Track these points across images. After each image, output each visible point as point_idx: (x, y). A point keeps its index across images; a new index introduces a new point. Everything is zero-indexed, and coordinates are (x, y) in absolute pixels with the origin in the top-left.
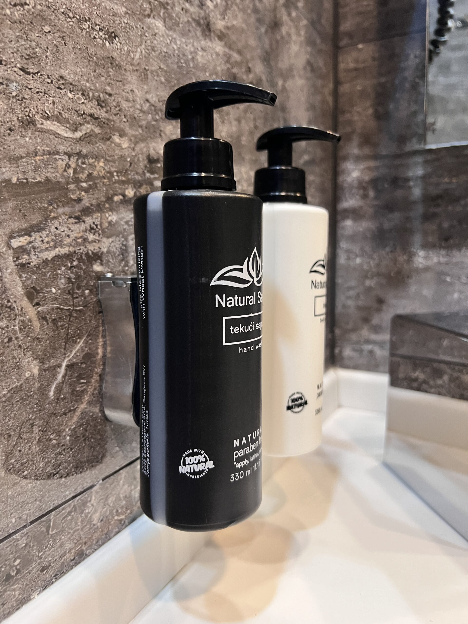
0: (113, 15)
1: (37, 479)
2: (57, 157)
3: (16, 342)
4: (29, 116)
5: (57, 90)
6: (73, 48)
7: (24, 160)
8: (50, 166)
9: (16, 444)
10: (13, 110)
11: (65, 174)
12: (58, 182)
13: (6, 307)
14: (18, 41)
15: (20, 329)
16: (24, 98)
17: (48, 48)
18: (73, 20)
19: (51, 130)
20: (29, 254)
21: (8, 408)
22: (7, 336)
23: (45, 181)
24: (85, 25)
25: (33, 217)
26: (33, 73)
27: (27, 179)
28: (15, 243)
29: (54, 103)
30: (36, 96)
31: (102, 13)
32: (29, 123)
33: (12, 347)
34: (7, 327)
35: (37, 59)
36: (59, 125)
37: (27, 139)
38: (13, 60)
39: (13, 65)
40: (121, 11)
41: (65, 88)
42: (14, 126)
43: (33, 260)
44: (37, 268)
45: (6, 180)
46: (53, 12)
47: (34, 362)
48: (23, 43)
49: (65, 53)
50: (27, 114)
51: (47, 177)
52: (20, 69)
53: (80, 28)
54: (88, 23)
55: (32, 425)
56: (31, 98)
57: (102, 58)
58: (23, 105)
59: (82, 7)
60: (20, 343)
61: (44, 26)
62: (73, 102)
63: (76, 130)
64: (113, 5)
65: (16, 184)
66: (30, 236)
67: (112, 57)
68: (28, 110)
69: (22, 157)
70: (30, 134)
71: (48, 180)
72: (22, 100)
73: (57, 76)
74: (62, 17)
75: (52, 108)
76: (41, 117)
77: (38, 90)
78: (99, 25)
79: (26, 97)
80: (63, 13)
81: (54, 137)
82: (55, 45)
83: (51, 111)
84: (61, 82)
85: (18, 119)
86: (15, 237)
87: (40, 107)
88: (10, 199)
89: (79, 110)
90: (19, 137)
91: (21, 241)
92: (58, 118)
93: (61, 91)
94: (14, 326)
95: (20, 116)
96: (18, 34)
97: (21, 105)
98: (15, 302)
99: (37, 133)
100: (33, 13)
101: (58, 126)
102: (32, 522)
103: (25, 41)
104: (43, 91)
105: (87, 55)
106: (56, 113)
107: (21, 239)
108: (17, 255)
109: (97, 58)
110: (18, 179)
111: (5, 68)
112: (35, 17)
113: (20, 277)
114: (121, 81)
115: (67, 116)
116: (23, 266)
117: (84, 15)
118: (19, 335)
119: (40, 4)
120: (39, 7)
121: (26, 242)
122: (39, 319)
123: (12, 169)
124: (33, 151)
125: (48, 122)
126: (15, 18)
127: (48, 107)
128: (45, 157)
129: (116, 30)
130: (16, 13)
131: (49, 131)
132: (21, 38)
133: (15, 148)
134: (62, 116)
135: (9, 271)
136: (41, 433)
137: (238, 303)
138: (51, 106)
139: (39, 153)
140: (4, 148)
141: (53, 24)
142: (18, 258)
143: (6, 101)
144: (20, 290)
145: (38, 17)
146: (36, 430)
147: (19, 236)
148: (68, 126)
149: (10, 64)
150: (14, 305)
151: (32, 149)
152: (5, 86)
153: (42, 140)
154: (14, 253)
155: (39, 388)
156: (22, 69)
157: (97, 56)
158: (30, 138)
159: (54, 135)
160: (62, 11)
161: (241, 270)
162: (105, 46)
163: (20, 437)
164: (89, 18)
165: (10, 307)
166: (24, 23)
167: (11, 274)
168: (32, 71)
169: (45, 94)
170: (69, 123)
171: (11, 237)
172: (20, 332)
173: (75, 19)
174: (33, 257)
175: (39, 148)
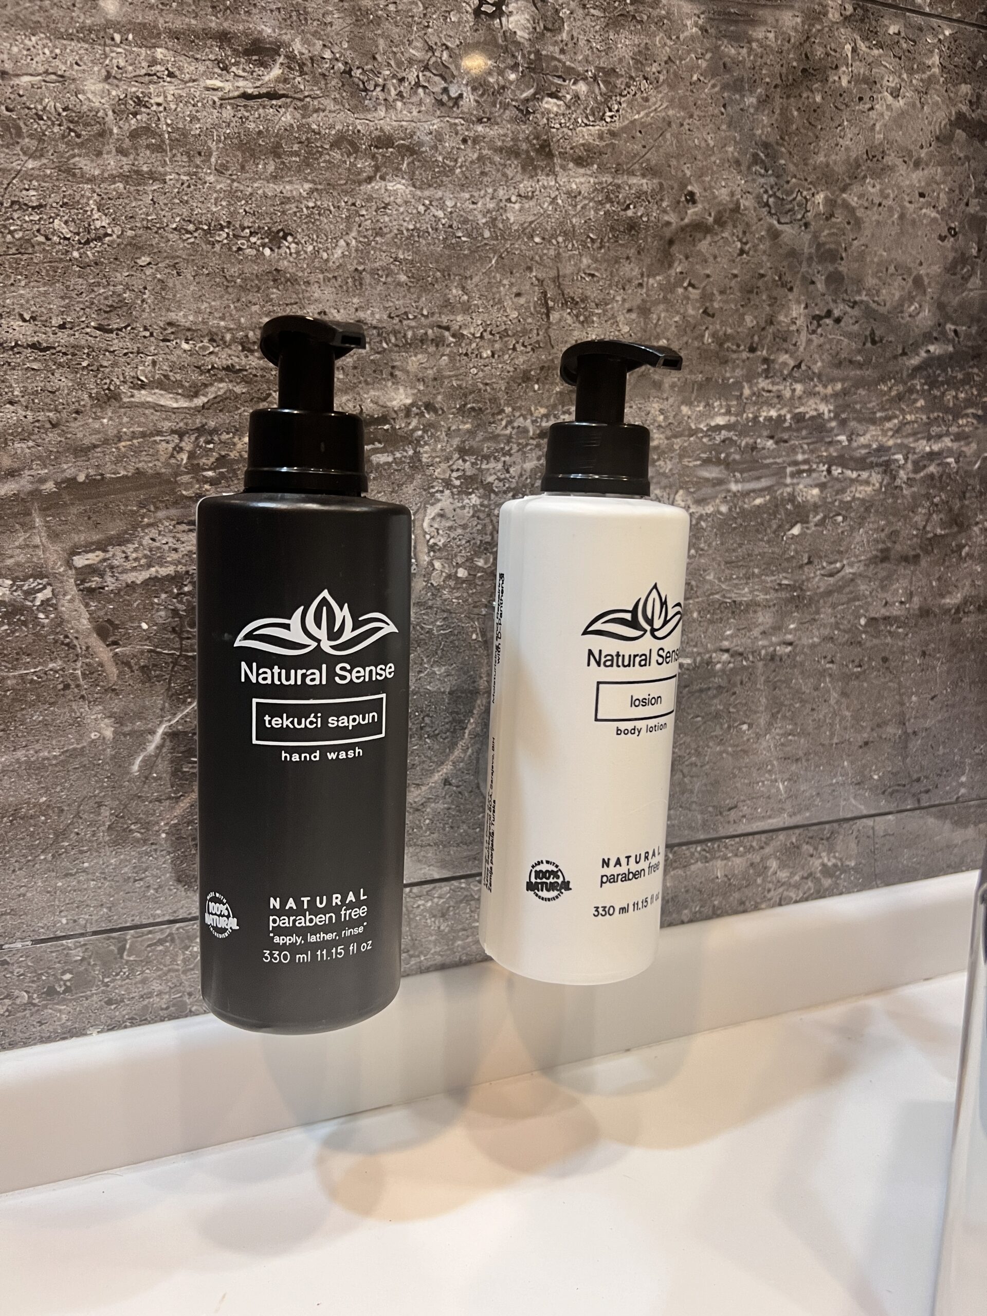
0: (282, 203)
1: (105, 878)
2: (158, 438)
3: (76, 690)
4: (109, 389)
5: (161, 344)
6: (194, 276)
7: (99, 450)
8: (144, 453)
9: (72, 823)
10: (82, 386)
11: (173, 461)
12: (159, 474)
13: (63, 643)
14: (93, 290)
15: (83, 674)
16: (102, 366)
17: (145, 288)
18: (196, 234)
19: (148, 402)
20: (102, 576)
21: (62, 774)
22: (62, 682)
23: (133, 474)
24: (219, 235)
25: (111, 525)
26: (118, 329)
27: (102, 475)
28: (80, 561)
29: (154, 363)
30: (122, 360)
31: (257, 206)
32: (109, 399)
33: (70, 697)
34: (63, 669)
35: (125, 309)
36: (162, 392)
37: (105, 421)
38: (84, 319)
39: (83, 325)
40: (301, 191)
41: (176, 338)
42: (84, 406)
43: (109, 583)
44: (115, 594)
45: (69, 479)
46: (156, 233)
47: (106, 720)
48: (102, 291)
49: (179, 287)
50: (106, 387)
51: (137, 469)
52: (95, 328)
53: (209, 243)
54: (226, 230)
55: (100, 805)
56: (115, 364)
57: (254, 277)
58: (100, 376)
59: (214, 210)
60: (84, 693)
61: (139, 258)
62: (190, 356)
63: (196, 395)
64: (281, 187)
65: (83, 483)
66: (105, 551)
67: (276, 270)
68: (108, 381)
69: (95, 446)
70: (110, 414)
71: (139, 472)
72: (98, 370)
73: (162, 324)
74: (174, 236)
75: (150, 372)
76: (130, 387)
77: (126, 351)
78: (249, 227)
79: (105, 364)
80: (175, 229)
81: (152, 411)
82: (159, 280)
83: (149, 375)
84: (170, 330)
85: (90, 396)
86: (79, 554)
87: (129, 372)
88: (73, 504)
89: (203, 365)
90: (91, 420)
91: (92, 558)
92: (163, 384)
93: (168, 344)
94: (75, 669)
95: (95, 391)
96: (92, 281)
97: (95, 376)
98: (77, 638)
99: (123, 410)
100: (119, 245)
101: (161, 395)
102: (95, 933)
103: (104, 287)
104: (135, 350)
105: (224, 280)
106: (157, 376)
107: (90, 555)
108: (82, 577)
109: (244, 280)
110: (87, 476)
111: (71, 332)
112: (123, 249)
113: (87, 605)
114: (296, 303)
115: (178, 377)
116: (91, 591)
117: (217, 220)
118: (82, 682)
119: (131, 229)
120: (130, 233)
121: (98, 559)
122: (117, 664)
123: (78, 464)
124: (116, 436)
125: (143, 392)
126: (87, 260)
127: (143, 371)
128: (135, 441)
129: (287, 225)
130: (88, 253)
131: (144, 405)
132: (99, 284)
133: (85, 436)
134: (169, 379)
135: (68, 597)
136: (114, 819)
137: (280, 679)
138: (150, 368)
139: (125, 437)
140: (66, 438)
141: (156, 250)
142: (83, 581)
143: (71, 376)
144: (85, 623)
145: (129, 247)
146: (105, 812)
147: (87, 552)
148: (180, 391)
149: (79, 325)
150: (76, 642)
151: (112, 432)
152: (70, 357)
153: (132, 419)
154: (77, 574)
155: (113, 757)
156: (99, 328)
157: (243, 276)
158: (111, 419)
159: (154, 408)
160: (174, 226)
161: (287, 627)
162: (262, 258)
163: (78, 815)
164: (229, 223)
165: (67, 645)
166: (102, 263)
167: (71, 601)
168: (115, 326)
169: (138, 353)
170: (182, 386)
171: (73, 552)
172: (84, 679)
173: (200, 231)
174: (109, 580)
175: (124, 430)
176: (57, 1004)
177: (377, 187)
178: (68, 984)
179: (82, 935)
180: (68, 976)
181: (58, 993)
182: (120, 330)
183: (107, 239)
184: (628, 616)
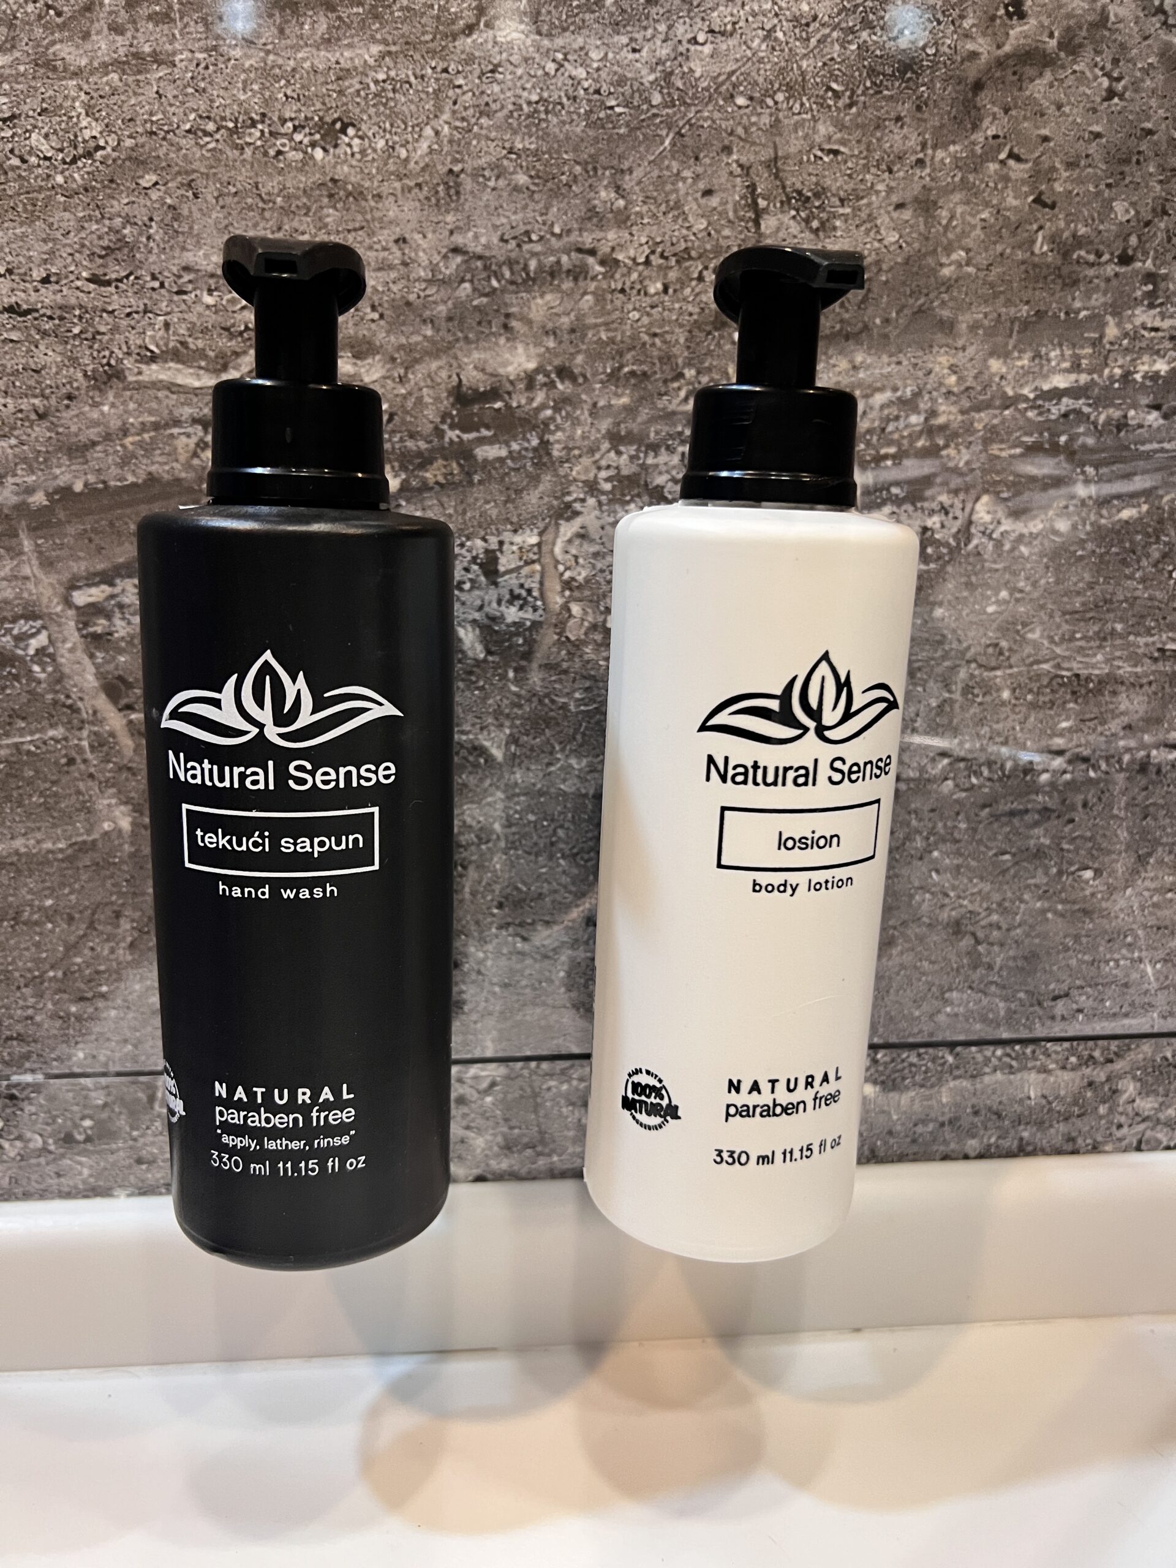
0: (339, 78)
1: (128, 1008)
2: (175, 431)
3: (82, 767)
4: (109, 364)
5: (176, 298)
6: (217, 198)
7: (99, 448)
8: (158, 452)
9: (84, 935)
10: (74, 361)
11: (196, 462)
12: (178, 481)
13: (64, 705)
14: (83, 227)
15: (92, 747)
16: (99, 333)
17: (151, 219)
18: (218, 136)
19: (161, 381)
20: (109, 617)
21: (70, 872)
22: (66, 755)
23: (145, 481)
24: (250, 134)
25: (118, 550)
26: (117, 280)
27: (104, 482)
28: (81, 598)
29: (167, 325)
30: (124, 323)
31: (303, 87)
32: (110, 377)
33: (76, 775)
34: (66, 739)
35: (126, 251)
36: (180, 366)
37: (106, 408)
38: (72, 268)
39: (72, 277)
40: (367, 57)
41: (195, 289)
42: (78, 389)
43: (118, 628)
44: (127, 643)
45: (63, 489)
46: (164, 139)
47: (122, 808)
48: (95, 227)
49: (197, 214)
50: (105, 361)
51: (150, 473)
52: (88, 280)
53: (236, 147)
54: (260, 126)
55: (118, 915)
56: (115, 330)
57: (301, 193)
58: (96, 346)
59: (242, 98)
60: (92, 770)
61: (142, 177)
62: (216, 313)
63: (225, 368)
64: (338, 54)
65: (81, 494)
66: (112, 584)
67: (333, 180)
68: (107, 353)
69: (94, 444)
70: (111, 399)
71: (152, 479)
72: (94, 338)
73: (175, 270)
74: (187, 142)
75: (162, 338)
76: (136, 361)
77: (128, 310)
78: (292, 119)
79: (103, 329)
80: (189, 131)
81: (167, 393)
82: (170, 207)
83: (161, 343)
84: (187, 277)
85: (85, 375)
86: (79, 588)
87: (135, 340)
88: (69, 522)
89: (233, 325)
90: (87, 408)
91: (96, 594)
92: (179, 354)
93: (185, 297)
94: (80, 739)
95: (90, 368)
96: (81, 215)
97: (91, 347)
98: (81, 699)
99: (128, 393)
101: (178, 370)
102: (119, 1074)
103: (97, 222)
104: (142, 307)
105: (258, 200)
106: (171, 344)
107: (94, 591)
108: (84, 619)
109: (288, 198)
110: (86, 485)
111: (57, 287)
112: (120, 166)
113: (92, 656)
114: (362, 228)
115: (200, 344)
116: (96, 638)
117: (246, 113)
118: (89, 755)
121: (104, 596)
122: (132, 735)
123: (73, 467)
124: (120, 429)
125: (154, 367)
126: (75, 186)
127: (153, 337)
128: (146, 436)
129: (348, 111)
130: (76, 175)
131: (156, 385)
132: (90, 218)
133: (80, 429)
134: (187, 348)
135: (69, 645)
136: (136, 934)
137: (211, 779)
138: (162, 333)
139: (133, 430)
140: (58, 433)
141: (164, 164)
142: (86, 625)
143: (59, 348)
144: (90, 679)
145: (128, 163)
146: (125, 925)
147: (89, 586)
148: (203, 364)
149: (67, 277)
150: (80, 704)
151: (115, 424)
152: (57, 322)
153: (140, 405)
154: (78, 615)
155: (132, 855)
156: (94, 279)
157: (285, 192)
158: (113, 405)
159: (169, 389)
160: (188, 127)
161: (217, 703)
162: (311, 163)
163: (91, 926)
164: (263, 115)
165: (70, 707)
166: (94, 188)
167: (72, 650)
168: (114, 276)
169: (145, 312)
170: (205, 357)
171: (72, 586)
172: (92, 752)
173: (223, 131)
174: (119, 623)
175: (131, 420)
176: (78, 1154)
177: (480, 40)
178: (89, 1132)
179: (104, 1074)
180: (87, 1123)
181: (78, 1142)
182: (120, 280)
183: (100, 153)
184: (774, 705)
